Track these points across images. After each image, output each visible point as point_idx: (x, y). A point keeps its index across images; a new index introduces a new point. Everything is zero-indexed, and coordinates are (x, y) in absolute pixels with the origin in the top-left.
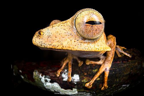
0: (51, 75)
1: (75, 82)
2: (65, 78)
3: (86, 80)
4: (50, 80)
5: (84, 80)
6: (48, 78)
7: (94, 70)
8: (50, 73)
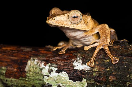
0: (59, 64)
1: (86, 71)
2: (76, 66)
3: (97, 69)
4: (57, 69)
5: (95, 69)
6: (54, 67)
7: (105, 60)
8: (58, 61)
